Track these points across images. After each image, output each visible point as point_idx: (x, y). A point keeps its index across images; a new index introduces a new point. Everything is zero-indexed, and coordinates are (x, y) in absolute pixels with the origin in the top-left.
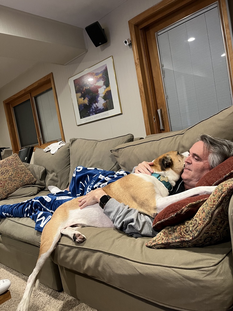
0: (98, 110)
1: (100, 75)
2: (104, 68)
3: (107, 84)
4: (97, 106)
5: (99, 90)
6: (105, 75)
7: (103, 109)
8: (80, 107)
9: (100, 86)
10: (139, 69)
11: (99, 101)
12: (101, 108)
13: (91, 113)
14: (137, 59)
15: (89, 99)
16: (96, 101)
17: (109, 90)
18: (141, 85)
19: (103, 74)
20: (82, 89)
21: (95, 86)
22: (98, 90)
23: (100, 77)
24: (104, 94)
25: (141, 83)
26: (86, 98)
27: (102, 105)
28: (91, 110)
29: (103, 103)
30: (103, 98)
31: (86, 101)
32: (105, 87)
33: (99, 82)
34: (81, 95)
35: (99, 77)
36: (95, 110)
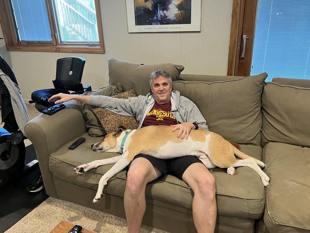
0: (165, 20)
4: (165, 15)
7: (174, 20)
11: (170, 9)
12: (170, 18)
13: (154, 22)
15: (154, 3)
16: (166, 9)
24: (180, 2)
27: (174, 15)
28: (155, 18)
30: (177, 7)
31: (149, 5)
36: (161, 18)
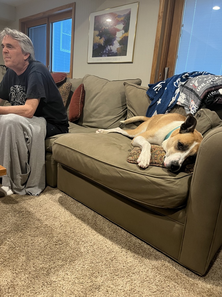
0: (111, 53)
1: (122, 19)
2: (128, 12)
3: (126, 29)
4: (111, 49)
5: (118, 33)
6: (127, 20)
7: (116, 53)
8: (94, 45)
9: (119, 29)
10: (161, 22)
11: (114, 44)
12: (114, 51)
13: (104, 54)
14: (162, 12)
15: (105, 40)
16: (112, 44)
17: (127, 35)
18: (157, 39)
19: (125, 17)
20: (100, 27)
21: (114, 28)
22: (116, 32)
23: (122, 21)
24: (121, 39)
25: (158, 37)
26: (103, 38)
27: (116, 49)
28: (105, 52)
29: (117, 48)
30: (119, 43)
31: (102, 41)
32: (124, 32)
33: (120, 25)
34: (99, 34)
35: (120, 20)
36: (108, 52)
